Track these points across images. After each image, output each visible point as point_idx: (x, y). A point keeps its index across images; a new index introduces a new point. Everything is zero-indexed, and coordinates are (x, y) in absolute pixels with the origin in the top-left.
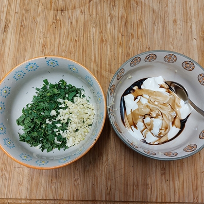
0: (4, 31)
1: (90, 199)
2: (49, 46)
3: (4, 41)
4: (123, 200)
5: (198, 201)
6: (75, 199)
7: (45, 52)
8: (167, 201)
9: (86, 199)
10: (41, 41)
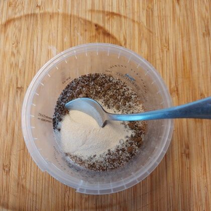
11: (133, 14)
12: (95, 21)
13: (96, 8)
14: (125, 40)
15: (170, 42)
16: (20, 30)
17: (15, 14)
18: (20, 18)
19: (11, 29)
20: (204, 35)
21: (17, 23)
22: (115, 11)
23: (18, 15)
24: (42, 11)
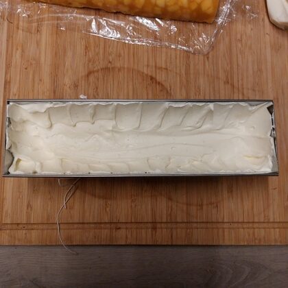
0: (38, 31)
1: (150, 220)
2: (93, 49)
3: (38, 43)
4: (186, 221)
5: (269, 220)
6: (133, 221)
7: (89, 55)
8: (235, 221)
9: (146, 221)
10: (83, 43)
11: (176, 68)
12: (150, 74)
13: (151, 64)
14: (170, 87)
15: (201, 88)
16: (98, 79)
17: (94, 67)
18: (98, 71)
19: (92, 78)
20: (225, 83)
21: (96, 74)
22: (164, 66)
23: (96, 69)
24: (113, 66)
